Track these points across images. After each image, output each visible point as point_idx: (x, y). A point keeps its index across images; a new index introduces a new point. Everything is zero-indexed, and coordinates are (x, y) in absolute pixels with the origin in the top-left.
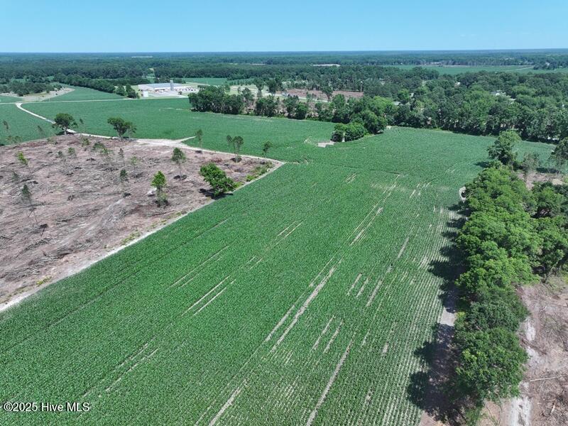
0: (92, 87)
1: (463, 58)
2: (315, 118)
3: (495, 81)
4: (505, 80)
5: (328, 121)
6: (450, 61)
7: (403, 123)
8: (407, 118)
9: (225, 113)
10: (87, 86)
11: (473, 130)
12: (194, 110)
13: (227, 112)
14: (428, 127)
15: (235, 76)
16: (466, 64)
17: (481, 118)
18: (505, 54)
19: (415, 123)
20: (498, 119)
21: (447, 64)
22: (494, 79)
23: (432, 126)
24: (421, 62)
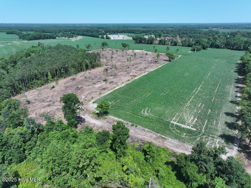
0: (88, 36)
1: (227, 26)
2: (181, 46)
3: (244, 35)
4: (248, 34)
5: (186, 46)
6: (222, 28)
7: (213, 47)
8: (215, 45)
9: (147, 44)
10: (86, 36)
11: (238, 49)
12: (135, 43)
13: (148, 43)
14: (222, 48)
15: (138, 32)
16: (229, 29)
17: (241, 45)
18: (246, 25)
19: (218, 47)
20: (247, 45)
21: (221, 29)
22: (244, 34)
23: (223, 48)
24: (209, 28)
